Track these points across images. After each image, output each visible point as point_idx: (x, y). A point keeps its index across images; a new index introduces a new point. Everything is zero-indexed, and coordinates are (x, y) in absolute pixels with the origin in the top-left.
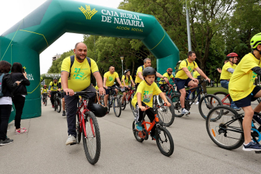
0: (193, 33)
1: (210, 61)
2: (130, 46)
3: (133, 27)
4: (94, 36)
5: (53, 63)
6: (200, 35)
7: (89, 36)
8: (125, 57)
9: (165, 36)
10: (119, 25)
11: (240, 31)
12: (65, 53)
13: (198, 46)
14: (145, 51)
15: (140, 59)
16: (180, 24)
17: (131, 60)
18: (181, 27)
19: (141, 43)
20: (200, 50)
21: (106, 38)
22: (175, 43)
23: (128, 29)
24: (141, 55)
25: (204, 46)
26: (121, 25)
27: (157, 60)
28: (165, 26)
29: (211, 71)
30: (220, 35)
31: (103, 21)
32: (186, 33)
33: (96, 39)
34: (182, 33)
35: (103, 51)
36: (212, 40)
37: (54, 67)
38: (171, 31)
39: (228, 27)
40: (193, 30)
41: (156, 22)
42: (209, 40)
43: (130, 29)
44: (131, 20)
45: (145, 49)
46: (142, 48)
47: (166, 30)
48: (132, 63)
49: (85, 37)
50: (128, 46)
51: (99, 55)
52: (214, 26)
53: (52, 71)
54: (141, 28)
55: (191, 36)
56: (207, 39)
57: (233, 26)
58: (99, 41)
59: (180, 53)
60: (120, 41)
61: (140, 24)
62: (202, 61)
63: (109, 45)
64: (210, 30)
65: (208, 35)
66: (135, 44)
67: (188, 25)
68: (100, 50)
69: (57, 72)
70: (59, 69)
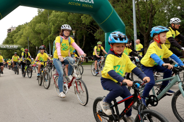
0: (138, 10)
2: (81, 21)
3: (84, 3)
4: (48, 11)
5: (8, 35)
6: (144, 12)
7: (43, 10)
8: (77, 30)
9: (113, 12)
11: (181, 9)
12: (20, 26)
13: (142, 22)
14: (95, 26)
15: (90, 33)
16: (127, 1)
17: (82, 34)
18: (127, 5)
19: (91, 18)
20: (144, 25)
21: (58, 13)
22: (122, 19)
23: (79, 5)
24: (91, 30)
25: (148, 21)
27: (106, 34)
28: (113, 3)
30: (163, 12)
32: (132, 10)
33: (50, 14)
34: (129, 10)
35: (56, 25)
36: (155, 16)
37: (9, 39)
38: (119, 8)
39: (170, 4)
40: (138, 7)
42: (152, 16)
43: (81, 5)
45: (94, 24)
46: (92, 23)
47: (114, 7)
48: (83, 36)
49: (39, 12)
50: (79, 21)
51: (52, 29)
52: (157, 4)
53: (7, 42)
54: (91, 4)
55: (136, 13)
56: (150, 16)
57: (175, 4)
58: (52, 16)
59: (126, 28)
60: (72, 16)
63: (62, 19)
64: (153, 8)
65: (151, 12)
66: (86, 19)
67: (134, 3)
68: (53, 24)
69: (13, 43)
70: (15, 41)
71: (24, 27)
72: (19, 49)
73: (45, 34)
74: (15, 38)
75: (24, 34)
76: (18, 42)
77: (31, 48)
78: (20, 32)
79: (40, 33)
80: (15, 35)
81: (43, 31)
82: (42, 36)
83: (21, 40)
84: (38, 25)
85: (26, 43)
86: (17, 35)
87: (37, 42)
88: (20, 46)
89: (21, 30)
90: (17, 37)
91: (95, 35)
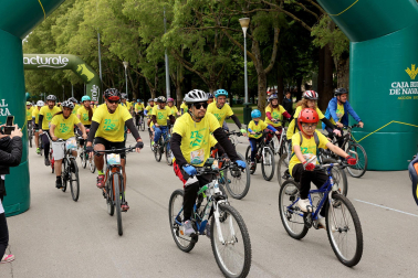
8: (250, 16)
27: (353, 45)
51: (177, 10)
69: (52, 47)
70: (57, 39)
72: (71, 67)
73: (152, 25)
74: (60, 32)
75: (87, 20)
76: (70, 45)
77: (106, 63)
78: (73, 12)
79: (138, 24)
80: (59, 21)
81: (147, 17)
82: (142, 32)
83: (79, 40)
85: (94, 48)
86: (65, 22)
87: (127, 49)
88: (74, 58)
89: (77, 5)
90: (66, 29)
91: (314, 31)
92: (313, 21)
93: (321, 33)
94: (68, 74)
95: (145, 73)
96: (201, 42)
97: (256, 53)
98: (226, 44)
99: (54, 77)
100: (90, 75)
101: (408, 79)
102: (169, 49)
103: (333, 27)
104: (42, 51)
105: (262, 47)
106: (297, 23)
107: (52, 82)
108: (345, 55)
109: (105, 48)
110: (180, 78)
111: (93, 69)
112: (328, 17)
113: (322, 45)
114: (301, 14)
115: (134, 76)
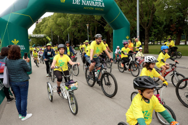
1: (153, 25)
5: (37, 26)
9: (120, 13)
10: (85, 6)
17: (94, 25)
23: (92, 9)
26: (87, 6)
27: (114, 31)
29: (153, 33)
31: (73, 3)
35: (74, 19)
37: (37, 29)
41: (114, 3)
42: (153, 13)
43: (94, 9)
44: (94, 2)
47: (121, 9)
48: (95, 28)
51: (71, 22)
53: (36, 31)
54: (102, 7)
61: (101, 5)
62: (147, 29)
66: (97, 17)
68: (71, 19)
69: (40, 32)
70: (41, 30)
71: (48, 20)
72: (45, 37)
73: (64, 26)
75: (49, 25)
76: (44, 32)
77: (53, 36)
78: (45, 24)
79: (61, 26)
81: (63, 24)
82: (62, 28)
83: (46, 30)
84: (59, 19)
85: (50, 33)
86: (43, 26)
87: (58, 32)
88: (45, 35)
89: (46, 22)
90: (43, 28)
91: (105, 28)
92: (105, 25)
93: (106, 28)
94: (44, 39)
95: (63, 38)
96: (77, 30)
97: (91, 33)
98: (84, 31)
99: (41, 40)
100: (50, 39)
101: (126, 39)
102: (69, 32)
103: (109, 27)
104: (37, 34)
105: (93, 32)
106: (101, 26)
107: (40, 41)
108: (112, 34)
109: (53, 32)
110: (72, 39)
111: (50, 38)
112: (108, 24)
113: (107, 31)
114: (102, 24)
115: (61, 39)
